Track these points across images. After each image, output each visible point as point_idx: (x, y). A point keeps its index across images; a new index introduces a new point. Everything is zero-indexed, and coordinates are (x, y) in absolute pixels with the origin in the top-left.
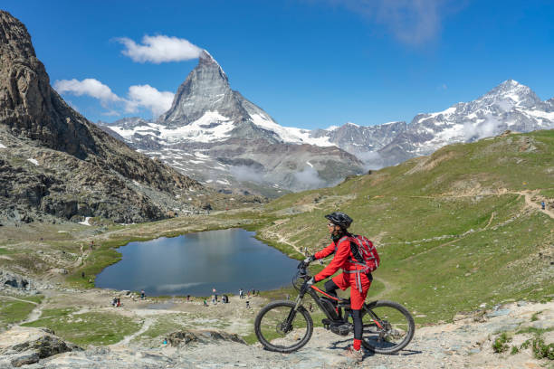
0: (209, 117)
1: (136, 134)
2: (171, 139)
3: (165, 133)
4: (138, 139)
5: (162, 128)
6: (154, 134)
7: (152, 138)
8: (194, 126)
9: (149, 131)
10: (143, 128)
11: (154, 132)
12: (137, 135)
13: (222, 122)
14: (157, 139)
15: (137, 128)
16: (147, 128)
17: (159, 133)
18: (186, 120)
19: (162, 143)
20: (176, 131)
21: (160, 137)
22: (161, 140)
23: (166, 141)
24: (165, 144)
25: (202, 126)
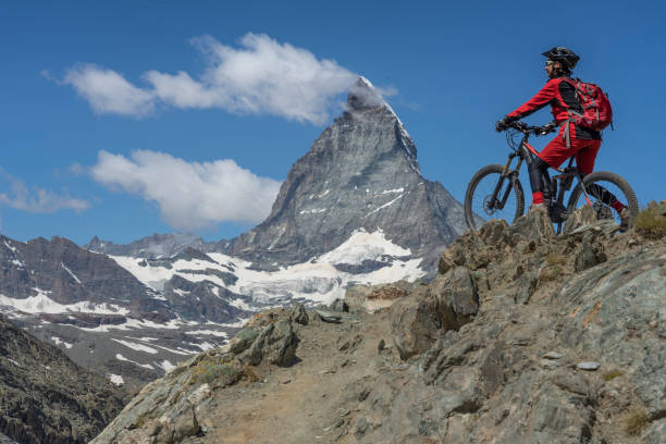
0: (359, 245)
1: (176, 279)
2: (261, 295)
3: (248, 278)
4: (180, 292)
5: (242, 269)
6: (220, 282)
7: (215, 291)
8: (322, 268)
9: (208, 272)
10: (196, 264)
11: (220, 274)
12: (177, 281)
13: (391, 259)
14: (227, 294)
15: (181, 264)
16: (204, 265)
17: (231, 279)
18: (304, 248)
19: (237, 303)
20: (275, 277)
21: (234, 289)
22: (235, 297)
23: (247, 299)
24: (246, 307)
25: (341, 267)
